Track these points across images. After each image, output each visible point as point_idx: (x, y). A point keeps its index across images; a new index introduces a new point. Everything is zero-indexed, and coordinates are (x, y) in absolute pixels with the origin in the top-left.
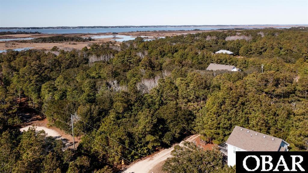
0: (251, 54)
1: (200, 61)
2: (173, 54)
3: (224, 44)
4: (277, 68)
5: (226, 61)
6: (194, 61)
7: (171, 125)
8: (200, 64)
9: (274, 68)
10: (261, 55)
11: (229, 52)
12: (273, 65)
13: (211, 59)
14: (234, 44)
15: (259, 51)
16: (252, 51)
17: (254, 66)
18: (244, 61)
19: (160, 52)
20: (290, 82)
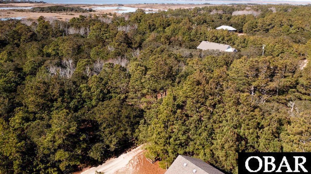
0: (256, 31)
1: (192, 38)
2: (164, 28)
3: (229, 19)
4: (281, 50)
5: (223, 39)
6: (185, 37)
7: (107, 131)
8: (191, 41)
9: (277, 49)
10: (267, 32)
11: (231, 28)
12: (276, 46)
13: (205, 36)
14: (239, 19)
15: (265, 28)
16: (257, 27)
17: (254, 46)
18: (242, 40)
19: (150, 26)
20: (291, 72)
